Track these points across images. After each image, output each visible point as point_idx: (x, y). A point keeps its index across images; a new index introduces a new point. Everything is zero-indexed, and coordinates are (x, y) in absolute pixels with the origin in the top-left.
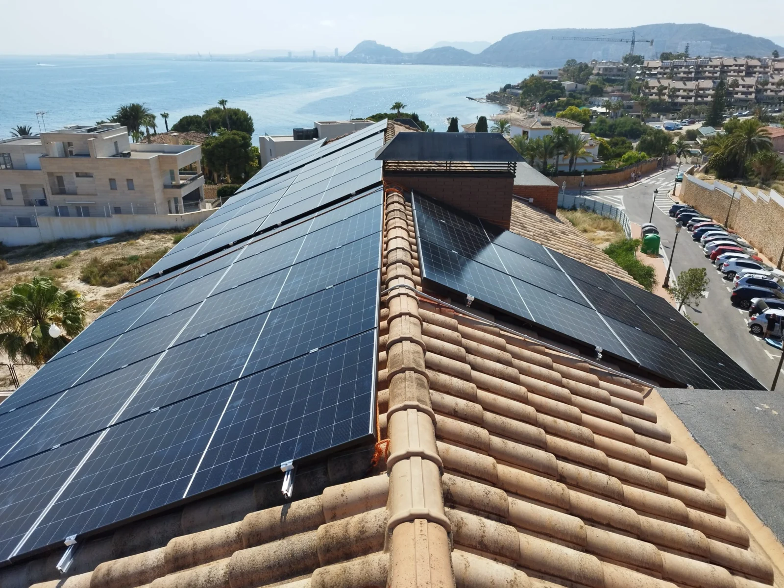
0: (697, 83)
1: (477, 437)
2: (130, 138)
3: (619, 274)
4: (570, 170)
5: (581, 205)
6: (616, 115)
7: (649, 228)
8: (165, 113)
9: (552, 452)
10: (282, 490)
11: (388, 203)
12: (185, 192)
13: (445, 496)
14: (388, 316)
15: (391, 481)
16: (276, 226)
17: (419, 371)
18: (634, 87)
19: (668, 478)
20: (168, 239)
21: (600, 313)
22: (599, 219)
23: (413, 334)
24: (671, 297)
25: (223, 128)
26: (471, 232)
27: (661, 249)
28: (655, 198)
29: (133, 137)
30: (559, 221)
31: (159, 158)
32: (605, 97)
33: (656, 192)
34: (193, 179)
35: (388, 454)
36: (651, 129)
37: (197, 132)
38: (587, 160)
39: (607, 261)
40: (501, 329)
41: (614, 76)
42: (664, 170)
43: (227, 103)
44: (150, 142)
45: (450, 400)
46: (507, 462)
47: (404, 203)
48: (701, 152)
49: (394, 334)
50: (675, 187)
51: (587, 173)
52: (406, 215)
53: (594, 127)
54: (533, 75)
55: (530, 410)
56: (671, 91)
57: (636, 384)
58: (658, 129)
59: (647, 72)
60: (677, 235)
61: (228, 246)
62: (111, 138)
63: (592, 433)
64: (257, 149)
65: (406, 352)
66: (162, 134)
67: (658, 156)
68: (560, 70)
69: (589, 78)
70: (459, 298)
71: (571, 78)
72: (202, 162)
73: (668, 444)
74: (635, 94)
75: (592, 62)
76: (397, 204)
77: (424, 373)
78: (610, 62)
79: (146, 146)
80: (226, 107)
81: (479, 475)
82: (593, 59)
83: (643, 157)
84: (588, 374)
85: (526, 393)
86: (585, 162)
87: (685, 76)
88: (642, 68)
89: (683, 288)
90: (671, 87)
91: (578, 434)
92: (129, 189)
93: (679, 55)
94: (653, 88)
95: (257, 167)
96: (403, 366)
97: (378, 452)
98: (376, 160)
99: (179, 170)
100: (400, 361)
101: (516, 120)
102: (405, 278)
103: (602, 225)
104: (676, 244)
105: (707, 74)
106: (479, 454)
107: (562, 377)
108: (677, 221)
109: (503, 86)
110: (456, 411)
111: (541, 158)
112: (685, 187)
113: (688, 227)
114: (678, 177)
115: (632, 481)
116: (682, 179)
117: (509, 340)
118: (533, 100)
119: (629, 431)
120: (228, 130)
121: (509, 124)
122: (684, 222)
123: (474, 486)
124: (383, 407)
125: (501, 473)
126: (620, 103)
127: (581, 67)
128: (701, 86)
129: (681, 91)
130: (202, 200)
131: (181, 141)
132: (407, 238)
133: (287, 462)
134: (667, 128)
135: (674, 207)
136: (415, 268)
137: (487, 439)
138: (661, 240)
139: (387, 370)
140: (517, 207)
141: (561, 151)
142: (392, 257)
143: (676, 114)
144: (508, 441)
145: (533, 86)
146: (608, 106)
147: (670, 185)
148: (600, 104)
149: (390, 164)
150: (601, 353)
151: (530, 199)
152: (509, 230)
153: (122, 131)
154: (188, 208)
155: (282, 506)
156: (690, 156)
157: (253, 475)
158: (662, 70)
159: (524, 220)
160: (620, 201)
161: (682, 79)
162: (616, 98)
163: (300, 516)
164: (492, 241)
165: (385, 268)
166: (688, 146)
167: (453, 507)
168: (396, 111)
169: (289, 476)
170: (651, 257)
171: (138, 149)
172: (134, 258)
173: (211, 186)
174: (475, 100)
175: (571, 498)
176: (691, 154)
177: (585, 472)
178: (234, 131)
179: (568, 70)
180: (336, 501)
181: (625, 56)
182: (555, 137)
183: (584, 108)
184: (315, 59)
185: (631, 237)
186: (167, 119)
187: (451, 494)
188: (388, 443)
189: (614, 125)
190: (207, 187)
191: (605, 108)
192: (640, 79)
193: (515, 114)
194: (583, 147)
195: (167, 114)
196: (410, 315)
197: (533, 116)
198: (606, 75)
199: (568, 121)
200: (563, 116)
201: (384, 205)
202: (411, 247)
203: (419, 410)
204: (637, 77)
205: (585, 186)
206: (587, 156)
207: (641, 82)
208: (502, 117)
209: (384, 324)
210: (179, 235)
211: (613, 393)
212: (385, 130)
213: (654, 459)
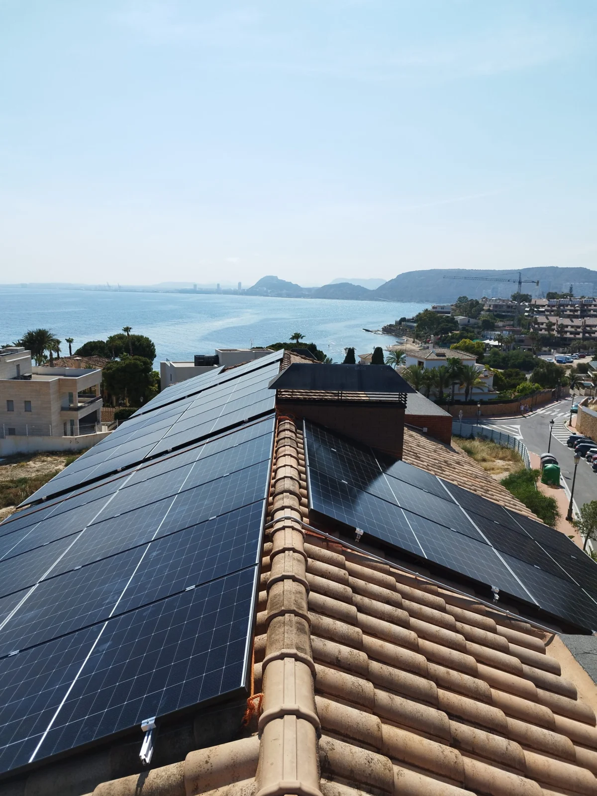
0: (583, 320)
1: (361, 691)
2: (33, 362)
3: (517, 507)
4: (466, 399)
5: (478, 434)
6: (508, 348)
7: (548, 458)
8: (70, 338)
9: (444, 709)
10: (140, 755)
11: (279, 430)
12: (81, 414)
13: (322, 764)
14: (271, 550)
15: (261, 745)
16: (166, 452)
17: (300, 614)
18: (524, 323)
19: (576, 742)
20: (60, 462)
21: (496, 549)
22: (497, 448)
23: (296, 572)
24: (576, 531)
25: (125, 354)
26: (363, 461)
27: (562, 479)
28: (551, 428)
29: (36, 360)
30: (454, 451)
31: (59, 381)
32: (497, 331)
33: (552, 422)
34: (92, 402)
35: (261, 712)
36: (543, 361)
37: (100, 356)
38: (483, 391)
39: (503, 494)
40: (391, 567)
41: (504, 312)
42: (559, 402)
43: (131, 330)
44: (52, 365)
45: (332, 647)
46: (394, 722)
47: (296, 431)
48: (593, 385)
49: (277, 572)
50: (571, 418)
51: (483, 403)
52: (297, 443)
53: (488, 359)
54: (427, 310)
55: (420, 658)
56: (559, 327)
57: (536, 630)
58: (550, 362)
59: (535, 309)
60: (576, 466)
61: (116, 472)
62: (14, 361)
63: (489, 687)
64: (158, 373)
65: (287, 592)
66: (65, 358)
67: (552, 388)
68: (452, 305)
69: (480, 314)
70: (347, 532)
71: (463, 314)
72: (102, 386)
73: (574, 701)
74: (525, 329)
75: (482, 299)
76: (289, 431)
77: (306, 616)
78: (500, 299)
79: (49, 369)
80: (130, 333)
81: (361, 739)
82: (483, 296)
83: (537, 388)
84: (485, 618)
85: (416, 639)
86: (482, 392)
87: (572, 313)
88: (530, 306)
89: (587, 521)
90: (559, 324)
91: (473, 688)
92: (25, 411)
93: (564, 295)
94: (542, 324)
95: (157, 391)
96: (283, 608)
97: (250, 709)
98: (269, 389)
99: (78, 393)
100: (280, 602)
101: (411, 351)
102: (291, 510)
103: (501, 455)
104: (576, 475)
105: (592, 312)
106: (362, 712)
107: (456, 620)
108: (576, 451)
109: (398, 319)
110: (339, 661)
111: (437, 387)
112: (581, 418)
113: (587, 458)
114: (573, 409)
115: (535, 746)
116: (577, 410)
117: (400, 579)
118: (427, 333)
119: (529, 684)
120: (130, 355)
121: (404, 355)
122: (582, 453)
123: (355, 752)
124: (259, 654)
125: (387, 736)
126: (511, 337)
127: (472, 304)
128: (587, 323)
129: (569, 327)
130: (99, 422)
131: (83, 365)
132: (296, 467)
133: (149, 720)
134: (558, 361)
135: (571, 437)
136: (302, 498)
137: (372, 694)
138: (561, 471)
139: (266, 612)
140: (411, 436)
141: (457, 381)
142: (280, 486)
143: (566, 348)
144: (395, 696)
145: (427, 320)
146: (499, 339)
147: (566, 416)
148: (493, 337)
149: (283, 393)
150: (497, 594)
151: (424, 428)
152: (401, 460)
153: (26, 355)
154: (83, 430)
155: (139, 775)
156: (583, 388)
157: (111, 735)
158: (549, 308)
159: (417, 449)
160: (517, 430)
161: (569, 316)
162: (507, 332)
163: (157, 788)
164: (384, 471)
165: (272, 498)
166: (580, 378)
167: (330, 779)
168: (295, 341)
169: (150, 737)
170: (552, 487)
171: (39, 373)
172: (24, 481)
173: (109, 409)
174: (371, 332)
175: (466, 767)
176: (584, 387)
177: (481, 735)
178: (136, 357)
179: (460, 306)
180: (200, 769)
181: (513, 294)
182: (450, 368)
183: (478, 341)
184: (219, 291)
185: (531, 467)
186: (71, 344)
187: (329, 762)
188: (261, 698)
189: (507, 357)
190: (105, 410)
191: (497, 342)
192: (528, 316)
193: (410, 345)
194: (477, 377)
195: (72, 339)
196: (294, 551)
197: (428, 348)
198: (496, 311)
199: (462, 353)
200: (457, 348)
201: (275, 433)
202: (300, 476)
203: (297, 659)
204: (526, 314)
205: (482, 415)
206: (481, 386)
207: (530, 318)
208: (397, 348)
209: (266, 559)
210: (71, 458)
211: (512, 640)
212: (281, 360)
213: (560, 719)
